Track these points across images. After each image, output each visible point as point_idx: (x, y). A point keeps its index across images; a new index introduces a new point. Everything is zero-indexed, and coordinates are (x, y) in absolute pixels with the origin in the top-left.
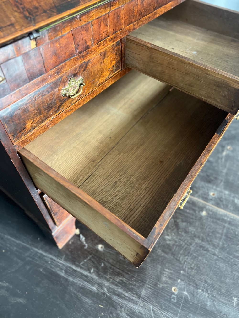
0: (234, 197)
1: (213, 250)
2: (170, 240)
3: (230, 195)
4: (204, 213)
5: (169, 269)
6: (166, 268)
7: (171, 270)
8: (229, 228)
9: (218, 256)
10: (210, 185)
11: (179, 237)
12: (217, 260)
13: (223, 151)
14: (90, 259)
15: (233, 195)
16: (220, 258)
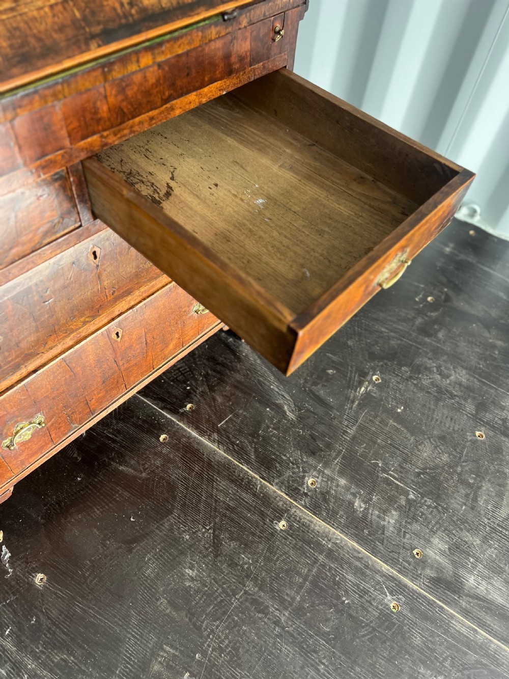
0: (354, 495)
1: (277, 613)
2: (192, 579)
3: (348, 489)
4: (282, 525)
5: (172, 647)
6: (167, 644)
7: (176, 649)
8: (324, 566)
9: (283, 628)
10: (312, 461)
11: (213, 575)
12: (279, 636)
13: (360, 384)
14: (10, 605)
15: (354, 489)
16: (288, 632)
